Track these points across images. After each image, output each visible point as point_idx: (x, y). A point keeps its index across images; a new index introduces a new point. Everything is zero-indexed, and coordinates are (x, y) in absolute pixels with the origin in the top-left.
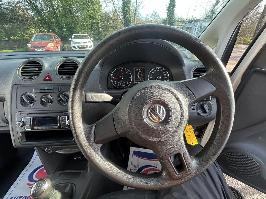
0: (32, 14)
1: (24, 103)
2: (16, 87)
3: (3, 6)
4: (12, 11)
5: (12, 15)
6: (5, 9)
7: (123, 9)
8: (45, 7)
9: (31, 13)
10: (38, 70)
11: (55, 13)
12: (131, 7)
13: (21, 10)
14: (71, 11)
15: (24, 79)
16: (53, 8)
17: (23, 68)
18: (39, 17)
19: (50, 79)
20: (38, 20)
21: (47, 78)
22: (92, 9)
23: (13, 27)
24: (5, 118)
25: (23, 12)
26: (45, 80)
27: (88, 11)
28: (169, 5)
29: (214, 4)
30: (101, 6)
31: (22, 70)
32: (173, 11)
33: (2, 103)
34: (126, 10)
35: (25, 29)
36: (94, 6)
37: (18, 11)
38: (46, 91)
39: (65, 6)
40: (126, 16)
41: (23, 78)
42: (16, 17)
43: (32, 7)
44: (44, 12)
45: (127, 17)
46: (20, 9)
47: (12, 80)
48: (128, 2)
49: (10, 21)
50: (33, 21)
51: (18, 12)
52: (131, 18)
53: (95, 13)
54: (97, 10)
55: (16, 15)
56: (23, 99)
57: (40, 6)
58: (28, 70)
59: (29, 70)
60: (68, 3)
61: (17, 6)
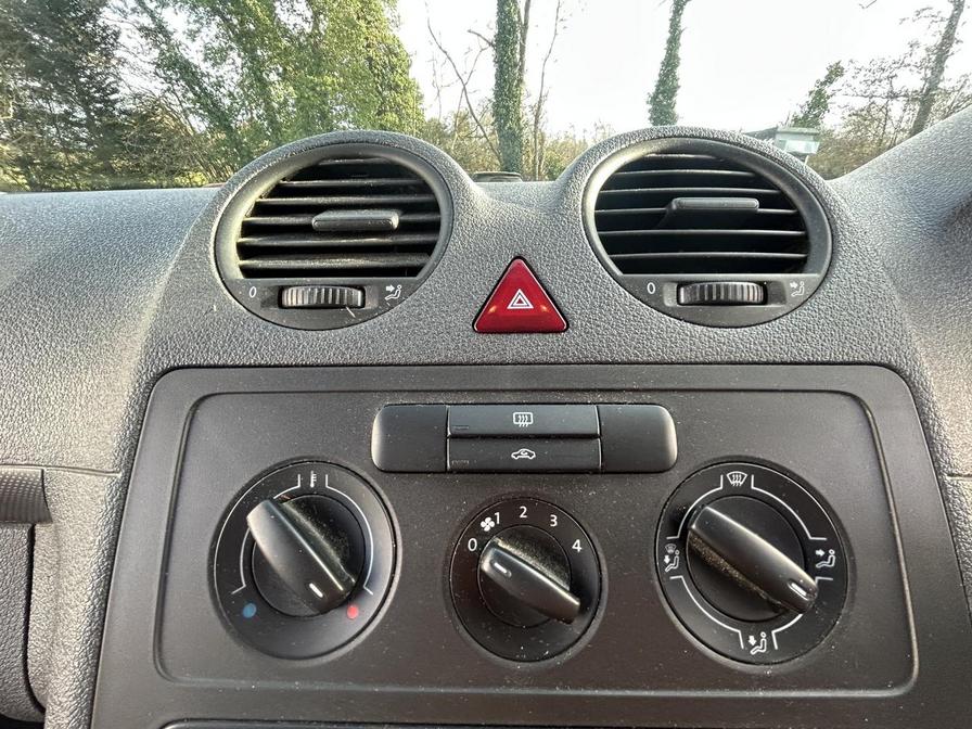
0: (203, 128)
1: (254, 593)
2: (184, 389)
3: (118, 106)
4: (143, 118)
5: (141, 131)
6: (125, 112)
7: (496, 106)
8: (244, 104)
9: (198, 124)
10: (405, 227)
11: (272, 122)
12: (522, 98)
13: (171, 116)
14: (324, 116)
15: (274, 313)
16: (269, 108)
17: (259, 209)
18: (222, 136)
19: (550, 322)
20: (219, 143)
21: (513, 305)
22: (391, 108)
23: (138, 165)
24: (23, 693)
25: (174, 119)
26: (493, 322)
27: (379, 113)
28: (658, 87)
29: (823, 80)
30: (420, 98)
31: (248, 229)
32: (671, 106)
33: (22, 533)
34: (508, 107)
35: (173, 172)
36: (398, 99)
37: (159, 118)
38: (524, 454)
39: (308, 98)
40: (505, 124)
41: (265, 304)
42: (151, 134)
43: (204, 106)
44: (240, 117)
45: (510, 128)
46: (167, 112)
47: (147, 319)
48: (513, 80)
49: (131, 149)
50: (200, 148)
51: (161, 121)
52: (521, 129)
53: (400, 120)
54: (410, 111)
55: (153, 131)
56: (252, 540)
57: (227, 101)
58: (306, 230)
59: (315, 221)
60: (318, 89)
61: (159, 106)
